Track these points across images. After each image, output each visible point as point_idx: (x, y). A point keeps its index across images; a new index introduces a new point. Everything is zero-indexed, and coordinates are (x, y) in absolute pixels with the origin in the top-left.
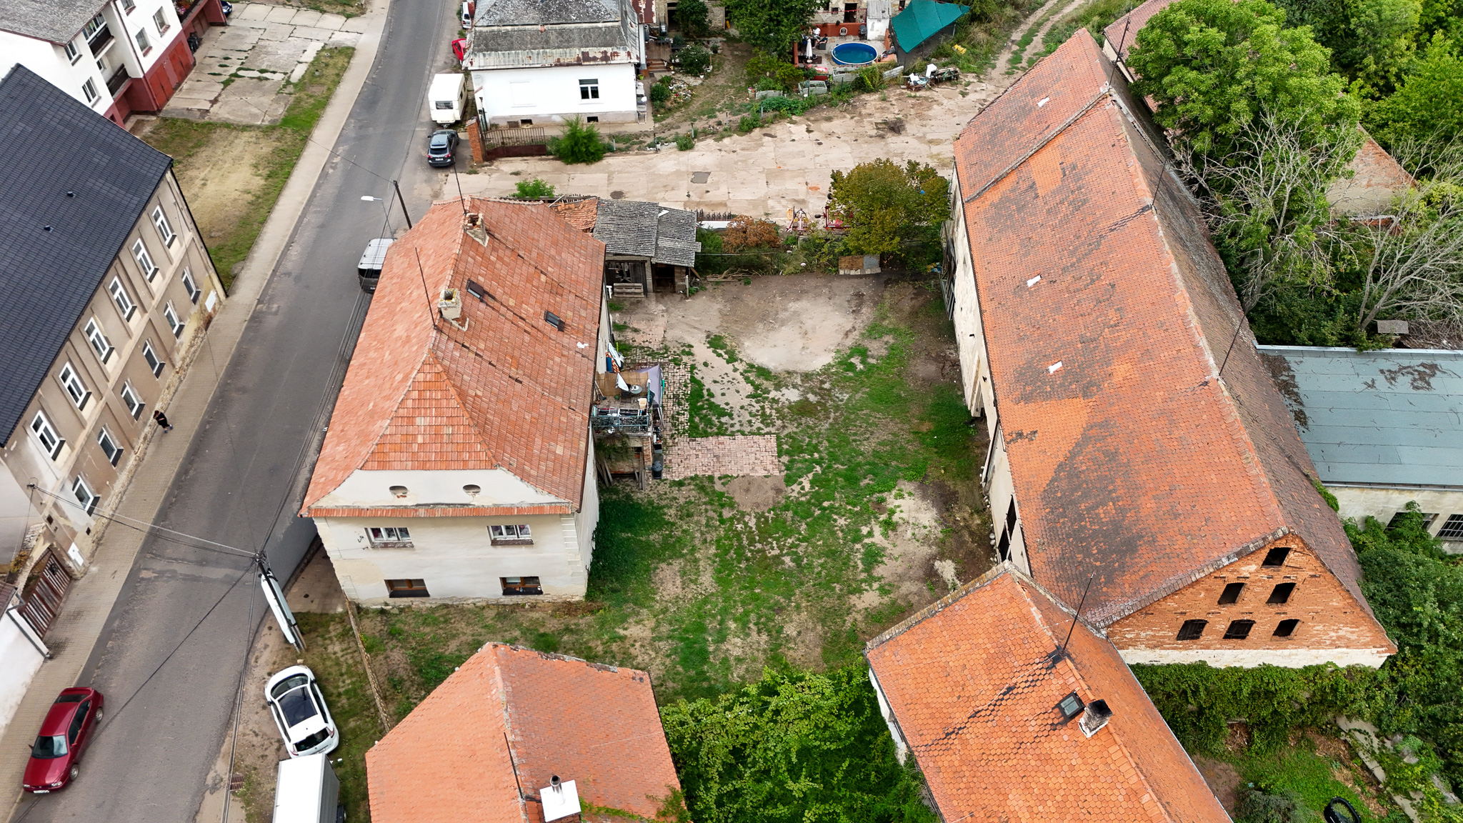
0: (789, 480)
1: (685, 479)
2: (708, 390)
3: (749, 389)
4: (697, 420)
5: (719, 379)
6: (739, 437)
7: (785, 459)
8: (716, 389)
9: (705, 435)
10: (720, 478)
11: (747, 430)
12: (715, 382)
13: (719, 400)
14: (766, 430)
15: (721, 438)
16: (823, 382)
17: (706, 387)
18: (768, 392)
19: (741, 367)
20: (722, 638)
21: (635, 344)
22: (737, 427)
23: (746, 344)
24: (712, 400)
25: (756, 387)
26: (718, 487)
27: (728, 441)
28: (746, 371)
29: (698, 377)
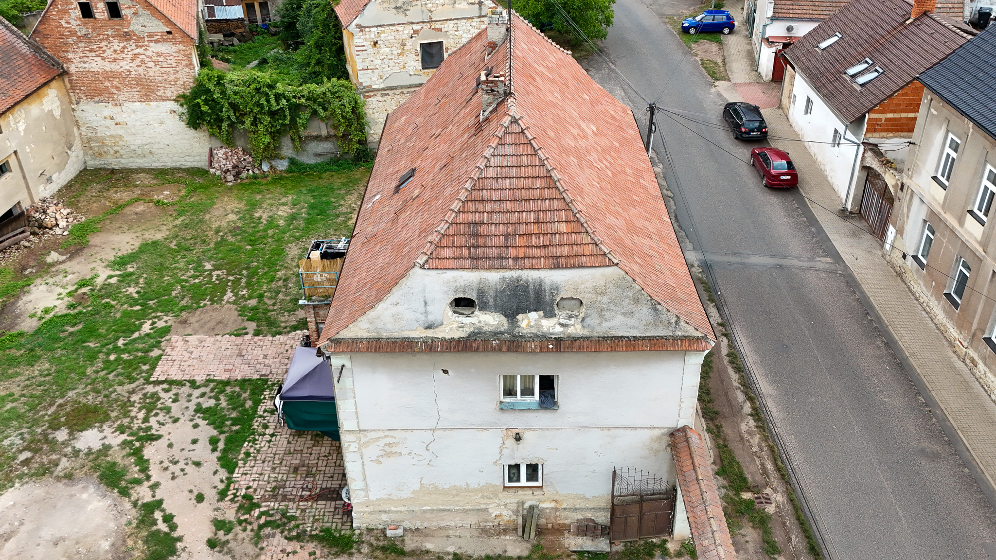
0: (166, 331)
1: (289, 332)
2: (214, 450)
3: (150, 452)
4: (249, 404)
5: (190, 469)
6: (200, 378)
7: (155, 353)
8: (203, 451)
9: (244, 383)
10: (247, 333)
11: (186, 390)
12: (198, 464)
13: (206, 431)
14: (158, 388)
15: (224, 377)
16: (26, 462)
17: (218, 454)
18: (125, 444)
19: (143, 493)
20: (293, 218)
21: (311, 546)
22: (197, 393)
23: (106, 545)
24: (215, 433)
25: (137, 453)
26: (252, 326)
27: (217, 373)
28: (138, 482)
29: (223, 474)
